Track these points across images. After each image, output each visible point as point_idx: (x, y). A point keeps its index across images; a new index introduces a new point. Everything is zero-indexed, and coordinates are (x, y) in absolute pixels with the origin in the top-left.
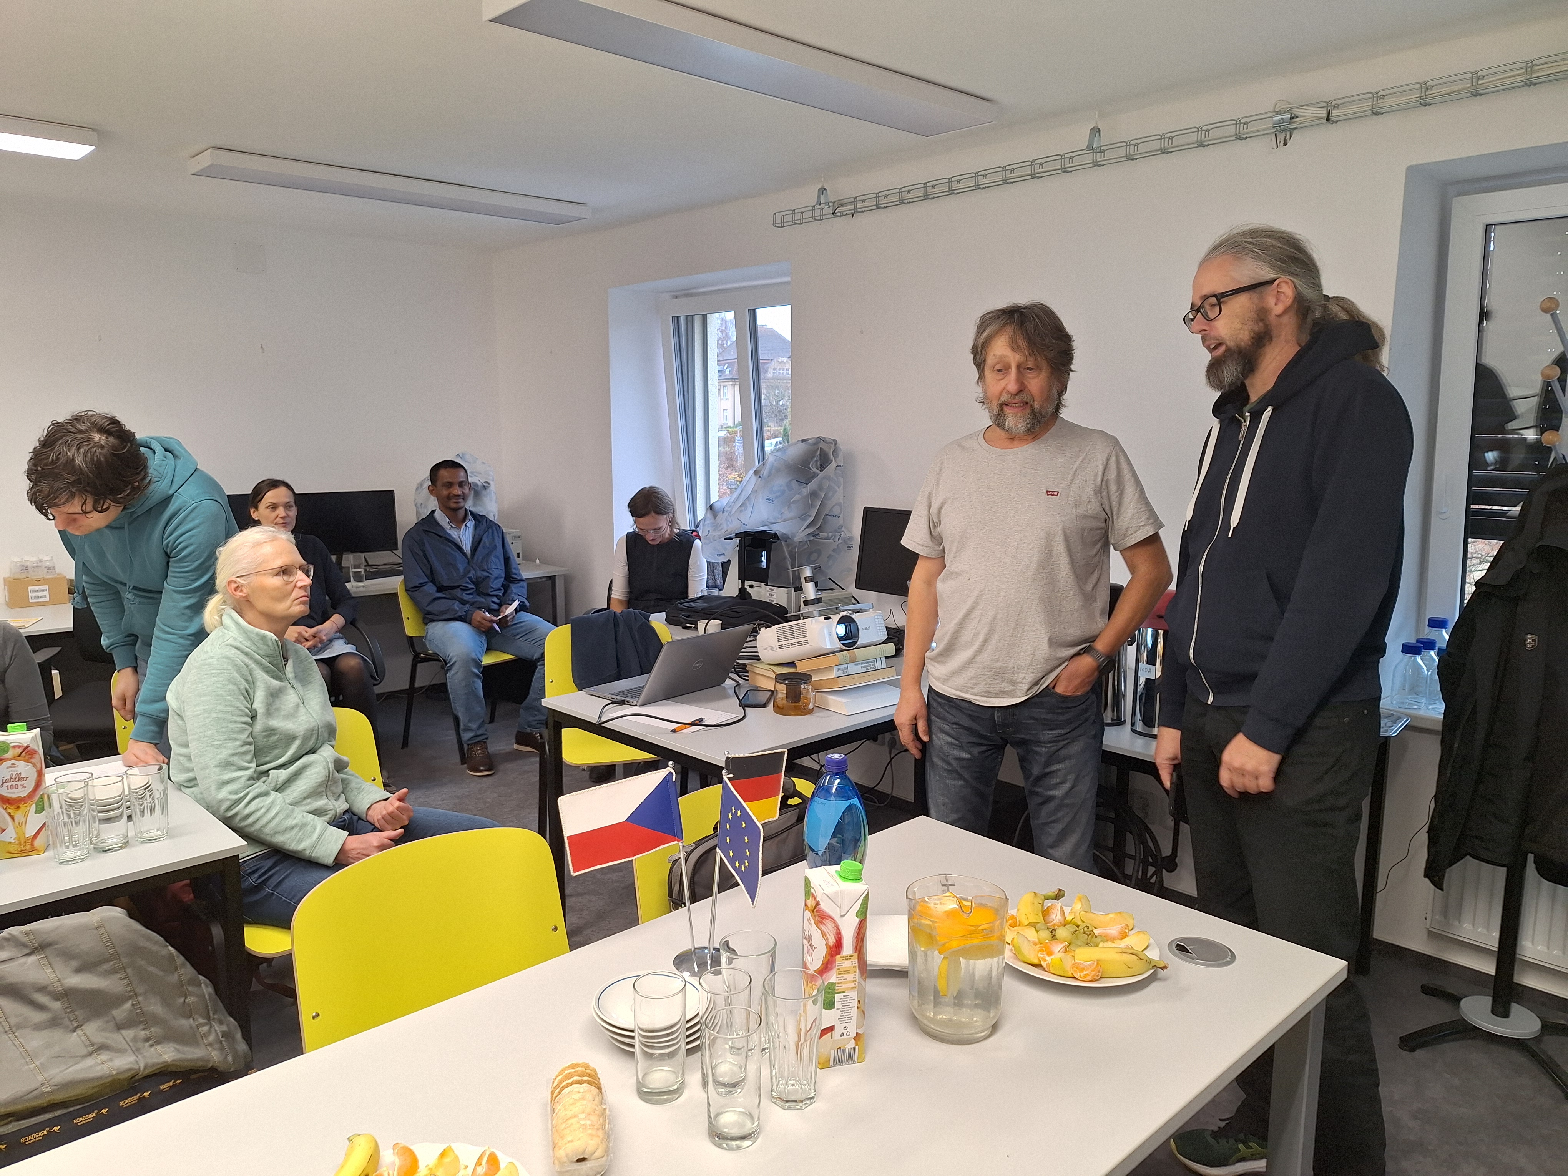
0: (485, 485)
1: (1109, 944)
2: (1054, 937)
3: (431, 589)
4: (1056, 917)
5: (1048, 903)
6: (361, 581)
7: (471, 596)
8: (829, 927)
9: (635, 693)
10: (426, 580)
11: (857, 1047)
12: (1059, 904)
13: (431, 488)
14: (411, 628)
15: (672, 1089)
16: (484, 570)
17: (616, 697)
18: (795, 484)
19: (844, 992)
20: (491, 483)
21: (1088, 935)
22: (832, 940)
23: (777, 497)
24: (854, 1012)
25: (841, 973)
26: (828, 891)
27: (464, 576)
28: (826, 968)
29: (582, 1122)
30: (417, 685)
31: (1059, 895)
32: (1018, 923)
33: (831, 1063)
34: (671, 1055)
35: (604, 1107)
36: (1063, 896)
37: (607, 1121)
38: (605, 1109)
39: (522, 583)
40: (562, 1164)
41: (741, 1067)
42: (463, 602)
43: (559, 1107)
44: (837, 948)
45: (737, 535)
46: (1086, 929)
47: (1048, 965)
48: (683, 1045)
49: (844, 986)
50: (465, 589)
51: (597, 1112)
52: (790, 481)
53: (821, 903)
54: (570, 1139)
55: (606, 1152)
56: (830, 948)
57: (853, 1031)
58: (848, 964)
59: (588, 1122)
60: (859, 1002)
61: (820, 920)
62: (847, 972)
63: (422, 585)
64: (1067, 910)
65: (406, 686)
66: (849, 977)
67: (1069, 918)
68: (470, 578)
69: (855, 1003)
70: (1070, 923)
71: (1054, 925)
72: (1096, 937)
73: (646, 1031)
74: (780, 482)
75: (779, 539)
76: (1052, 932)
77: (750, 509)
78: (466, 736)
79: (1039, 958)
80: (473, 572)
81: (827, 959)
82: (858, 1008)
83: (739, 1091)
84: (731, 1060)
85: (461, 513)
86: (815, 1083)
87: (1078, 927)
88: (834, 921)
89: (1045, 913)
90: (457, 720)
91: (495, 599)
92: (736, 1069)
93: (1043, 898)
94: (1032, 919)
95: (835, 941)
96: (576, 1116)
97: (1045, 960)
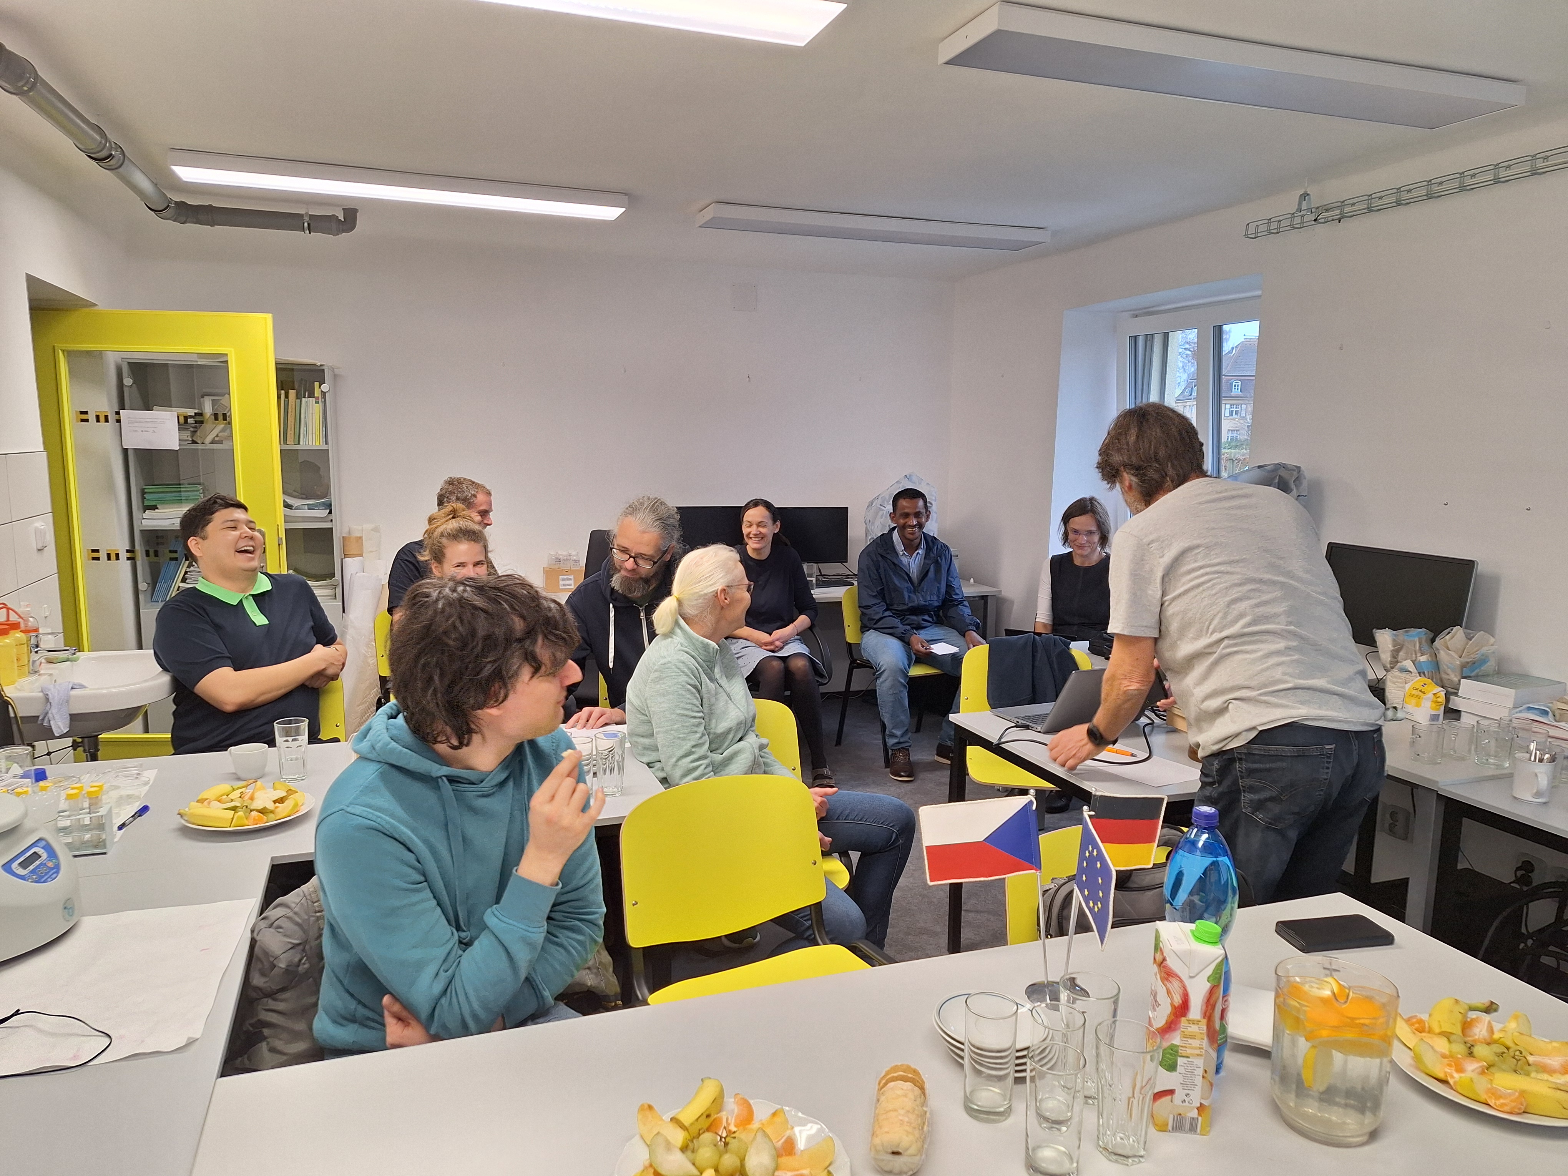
1: (1546, 1076)
2: (1471, 1054)
4: (1480, 1031)
5: (1473, 1015)
6: (823, 588)
8: (1175, 986)
9: (1039, 719)
11: (1200, 1118)
12: (1486, 1017)
15: (998, 1110)
17: (1020, 721)
19: (1188, 1057)
21: (1518, 1060)
22: (1178, 1000)
24: (1199, 1080)
25: (1185, 1036)
26: (1176, 947)
28: (1170, 1027)
29: (901, 1118)
30: (853, 688)
31: (1490, 1008)
32: (1427, 1030)
33: (1170, 1128)
34: (1000, 1078)
35: (925, 1109)
36: (1496, 1010)
37: (926, 1123)
38: (926, 1112)
40: (877, 1151)
41: (1068, 1107)
43: (883, 1098)
44: (1182, 1009)
46: (1517, 1053)
47: (1455, 1083)
48: (1012, 1072)
49: (1189, 1051)
51: (916, 1112)
53: (1168, 959)
54: (886, 1130)
55: (920, 1151)
56: (1175, 1008)
57: (1196, 1098)
58: (1194, 1029)
59: (906, 1119)
60: (1206, 1071)
61: (1166, 976)
62: (1193, 1037)
64: (1497, 1027)
65: (841, 688)
66: (1196, 1043)
67: (1496, 1036)
69: (1200, 1072)
70: (1496, 1042)
71: (1475, 1041)
72: (1529, 1065)
73: (978, 1048)
76: (1470, 1048)
78: (891, 741)
79: (1446, 1073)
81: (1171, 1019)
82: (1203, 1077)
83: (1064, 1129)
84: (1061, 1099)
85: (917, 542)
86: (1145, 1143)
87: (1508, 1048)
88: (1181, 981)
89: (1466, 1026)
90: (884, 726)
92: (1064, 1107)
93: (1466, 1007)
94: (1447, 1028)
95: (1181, 1002)
96: (896, 1110)
97: (1452, 1077)
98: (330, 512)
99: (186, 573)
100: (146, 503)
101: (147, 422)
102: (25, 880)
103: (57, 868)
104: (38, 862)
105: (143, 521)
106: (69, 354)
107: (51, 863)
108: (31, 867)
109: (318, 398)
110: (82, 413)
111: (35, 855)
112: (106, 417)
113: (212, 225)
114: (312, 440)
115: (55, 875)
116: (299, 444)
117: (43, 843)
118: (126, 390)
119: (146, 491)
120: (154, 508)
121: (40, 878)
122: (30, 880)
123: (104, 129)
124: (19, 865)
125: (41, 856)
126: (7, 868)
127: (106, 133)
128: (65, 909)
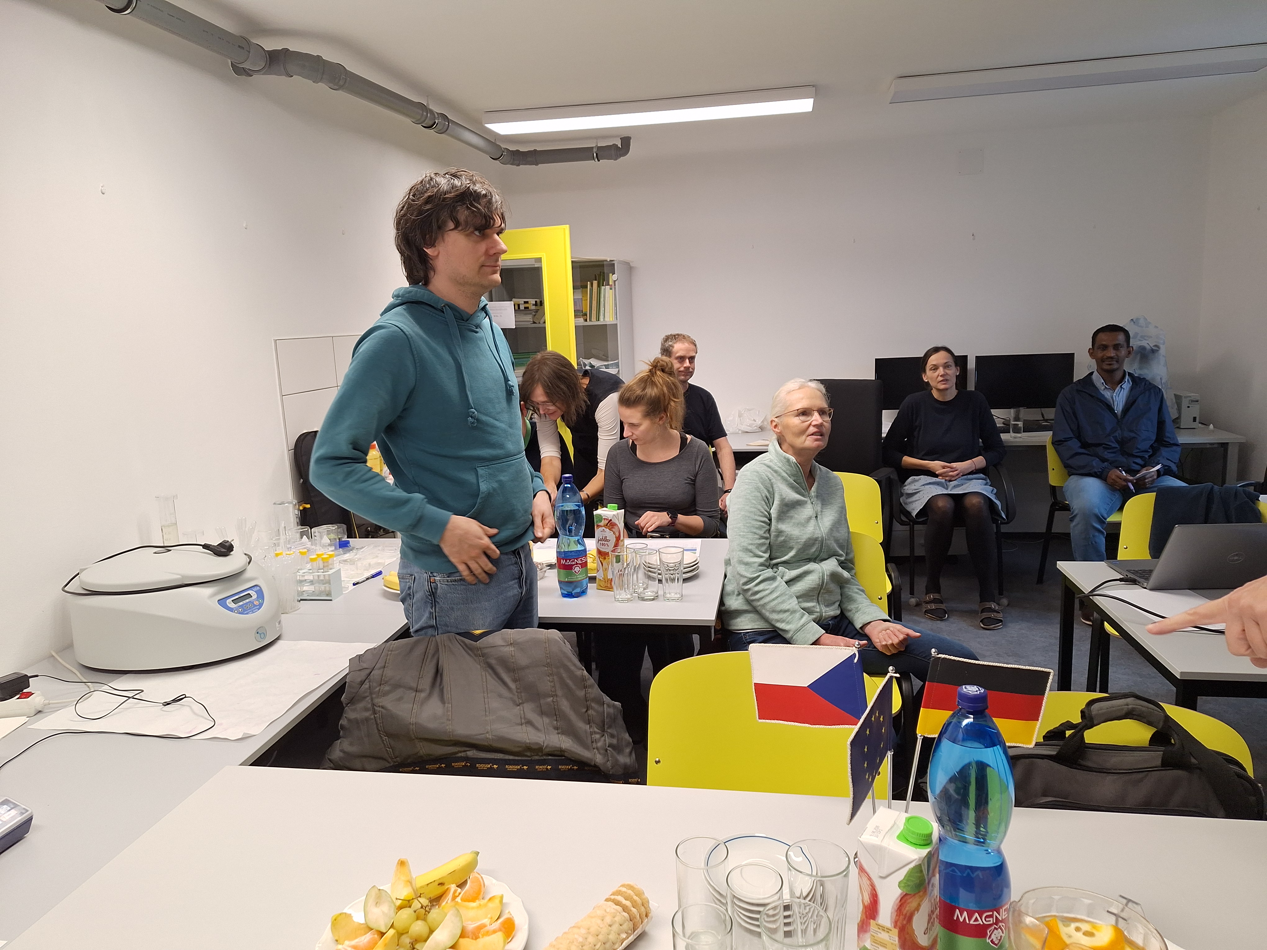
0: (1153, 348)
3: (1075, 445)
6: (1020, 433)
7: (1113, 455)
10: (1072, 436)
13: (1091, 351)
14: (1054, 478)
16: (1132, 431)
17: (1131, 575)
20: (1161, 346)
22: (869, 899)
25: (875, 941)
27: (1109, 435)
28: (863, 926)
39: (1175, 448)
42: (1103, 460)
44: (873, 909)
50: (1107, 447)
56: (867, 906)
58: (884, 936)
62: (884, 945)
63: (1067, 440)
65: (1043, 529)
68: (1115, 437)
80: (1119, 431)
81: (864, 917)
85: (1119, 375)
88: (870, 879)
91: (1139, 461)
95: (871, 902)
101: (497, 309)
102: (232, 612)
103: (261, 605)
104: (247, 601)
107: (257, 602)
108: (241, 603)
109: (612, 285)
111: (249, 595)
113: (537, 165)
114: (608, 317)
115: (257, 610)
116: (598, 320)
117: (258, 588)
121: (244, 611)
122: (236, 612)
123: (426, 105)
124: (232, 601)
125: (252, 597)
126: (222, 602)
127: (430, 108)
128: (257, 633)
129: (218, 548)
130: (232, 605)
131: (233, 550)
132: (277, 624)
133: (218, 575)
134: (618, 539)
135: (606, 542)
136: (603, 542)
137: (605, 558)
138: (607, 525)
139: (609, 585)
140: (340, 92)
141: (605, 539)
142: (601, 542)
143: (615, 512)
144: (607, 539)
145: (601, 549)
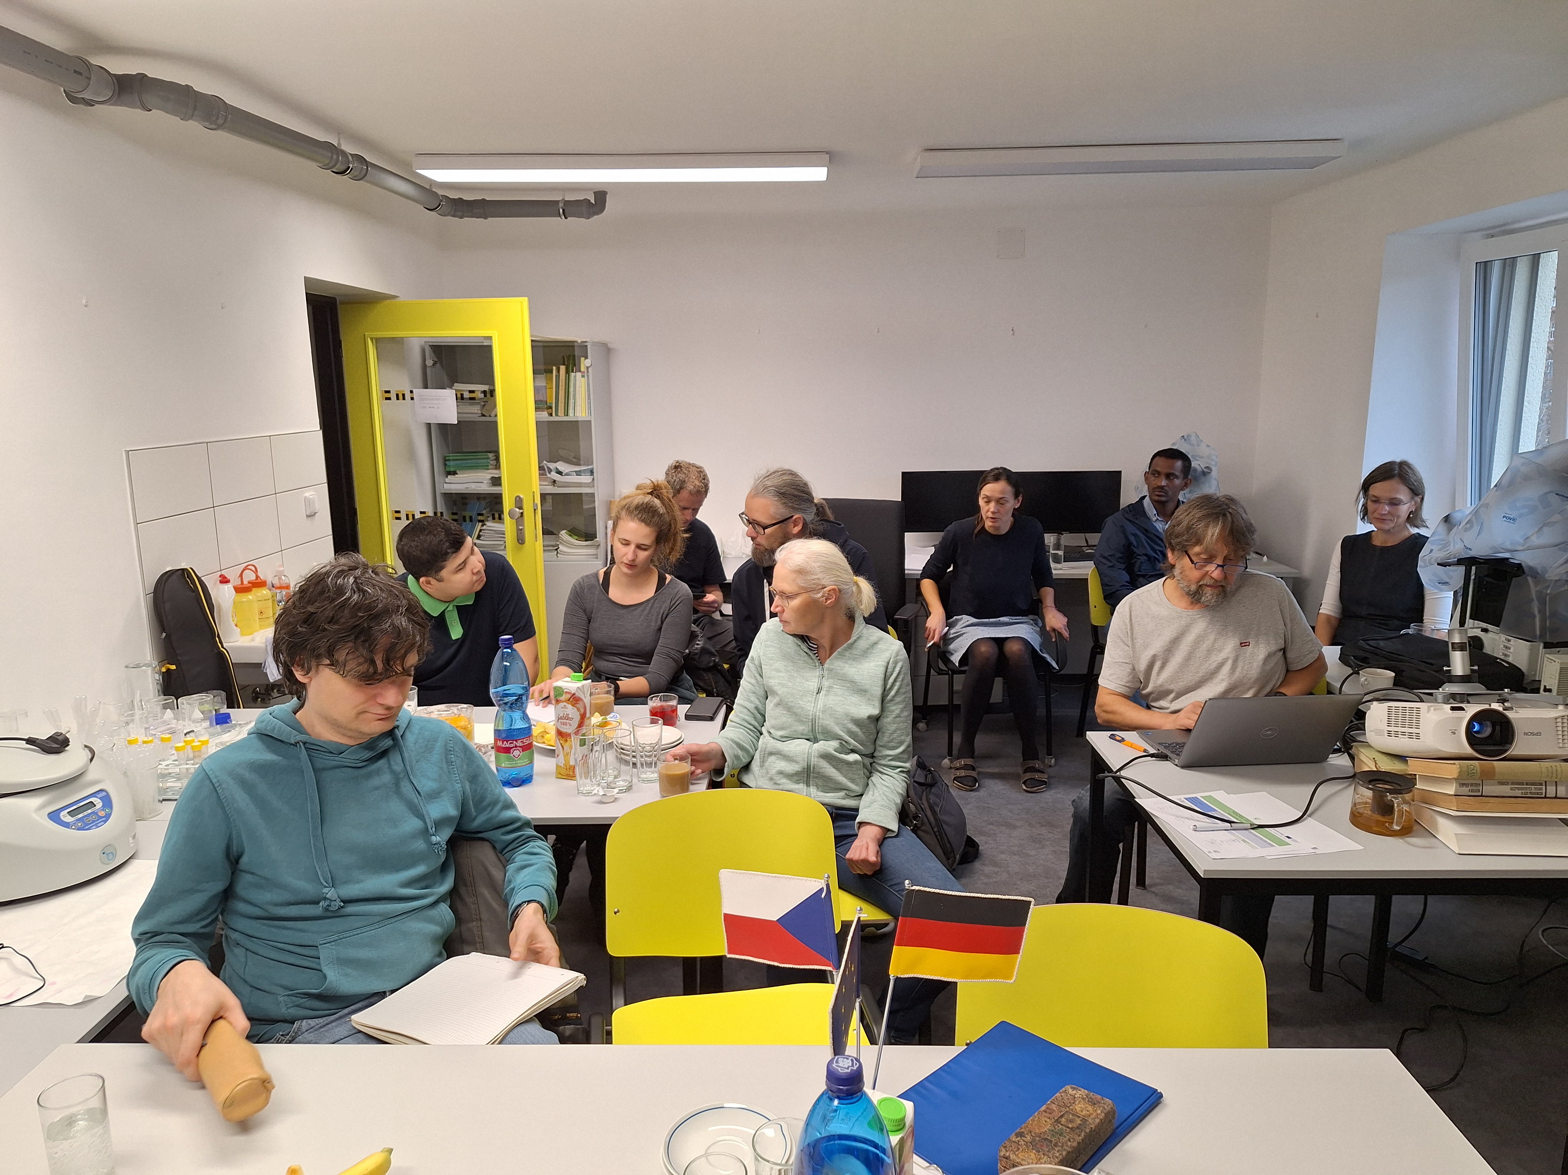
0: (1205, 470)
6: (1063, 563)
18: (1555, 500)
20: (1213, 468)
23: (1521, 516)
45: (1460, 562)
52: (1547, 493)
74: (1532, 493)
75: (1524, 572)
77: (1476, 528)
85: (1172, 506)
98: (593, 479)
99: (480, 531)
100: (448, 469)
101: (433, 399)
102: (68, 828)
103: (108, 816)
104: (89, 811)
105: (445, 485)
106: (377, 341)
107: (103, 812)
108: (80, 816)
109: (584, 372)
110: (387, 392)
111: (91, 804)
112: (404, 395)
113: (485, 218)
114: (580, 411)
115: (101, 824)
116: (567, 415)
117: (104, 794)
118: (428, 369)
119: (447, 458)
120: (455, 473)
121: (85, 826)
122: (73, 827)
123: (336, 146)
124: (68, 813)
125: (95, 806)
126: (54, 816)
127: (342, 148)
128: (104, 853)
129: (47, 743)
130: (69, 819)
131: (68, 745)
132: (131, 839)
133: (49, 780)
134: (583, 717)
135: (568, 721)
136: (565, 721)
137: (566, 741)
138: (569, 700)
139: (571, 773)
140: (220, 133)
141: (567, 718)
142: (562, 721)
143: (580, 684)
144: (570, 716)
145: (562, 730)
